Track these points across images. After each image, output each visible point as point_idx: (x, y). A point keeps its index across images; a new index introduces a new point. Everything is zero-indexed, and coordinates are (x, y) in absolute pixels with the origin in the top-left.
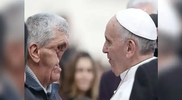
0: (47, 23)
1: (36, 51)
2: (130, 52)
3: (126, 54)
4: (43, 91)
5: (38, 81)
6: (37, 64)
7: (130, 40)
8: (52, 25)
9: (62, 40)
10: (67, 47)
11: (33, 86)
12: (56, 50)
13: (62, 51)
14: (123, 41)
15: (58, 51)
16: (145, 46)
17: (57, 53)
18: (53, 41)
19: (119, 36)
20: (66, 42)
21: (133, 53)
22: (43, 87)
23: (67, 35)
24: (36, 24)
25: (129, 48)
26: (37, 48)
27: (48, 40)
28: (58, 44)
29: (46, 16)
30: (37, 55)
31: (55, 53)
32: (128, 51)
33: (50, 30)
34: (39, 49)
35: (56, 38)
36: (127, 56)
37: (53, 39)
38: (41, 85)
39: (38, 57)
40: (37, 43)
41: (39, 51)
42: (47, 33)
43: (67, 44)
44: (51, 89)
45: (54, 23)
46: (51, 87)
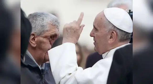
0: (43, 19)
1: (34, 39)
2: (111, 39)
3: (108, 40)
4: (38, 68)
5: (34, 60)
6: (34, 48)
7: (113, 31)
8: (47, 21)
9: (54, 32)
10: (57, 37)
11: (30, 64)
12: (49, 39)
13: (54, 40)
14: (107, 31)
15: (51, 39)
16: (123, 36)
17: (50, 41)
18: (47, 33)
19: (105, 27)
20: (57, 33)
21: (114, 41)
22: (38, 65)
23: (57, 29)
24: (35, 19)
25: (111, 37)
26: (35, 37)
27: (44, 31)
28: (51, 35)
29: (43, 14)
30: (34, 42)
31: (48, 41)
32: (110, 38)
33: (45, 24)
34: (36, 37)
35: (50, 30)
36: (109, 42)
37: (47, 31)
38: (37, 64)
39: (35, 43)
40: (35, 33)
41: (36, 39)
42: (43, 26)
43: (57, 35)
44: (44, 67)
45: (49, 19)
46: (44, 65)
